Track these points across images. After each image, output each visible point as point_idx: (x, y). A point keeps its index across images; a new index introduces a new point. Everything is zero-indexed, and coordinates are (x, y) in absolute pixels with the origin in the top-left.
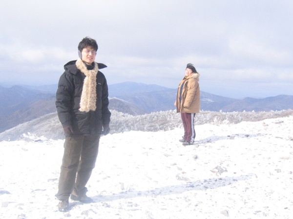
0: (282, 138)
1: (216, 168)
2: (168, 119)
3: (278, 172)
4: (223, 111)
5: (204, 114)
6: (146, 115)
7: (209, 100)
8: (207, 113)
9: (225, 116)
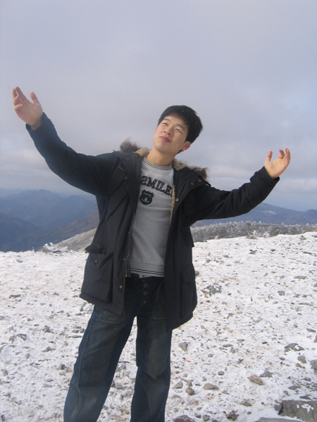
0: (310, 254)
1: (208, 288)
2: (228, 231)
3: (280, 295)
4: (285, 224)
5: (265, 226)
6: (205, 227)
7: (271, 212)
8: (268, 226)
9: (287, 229)
